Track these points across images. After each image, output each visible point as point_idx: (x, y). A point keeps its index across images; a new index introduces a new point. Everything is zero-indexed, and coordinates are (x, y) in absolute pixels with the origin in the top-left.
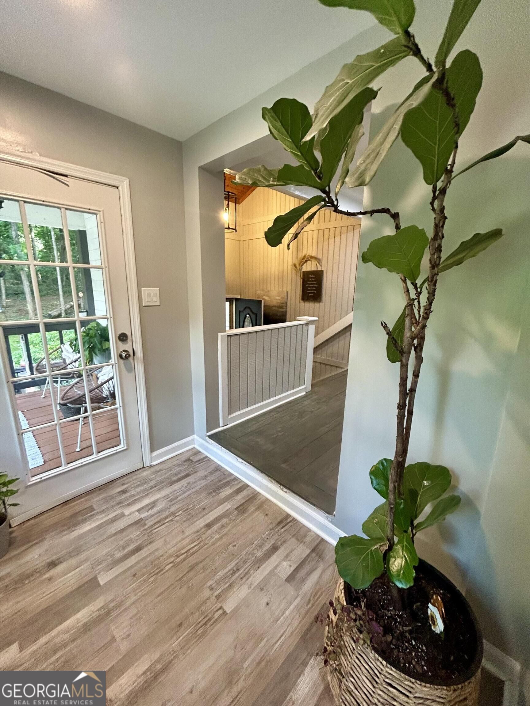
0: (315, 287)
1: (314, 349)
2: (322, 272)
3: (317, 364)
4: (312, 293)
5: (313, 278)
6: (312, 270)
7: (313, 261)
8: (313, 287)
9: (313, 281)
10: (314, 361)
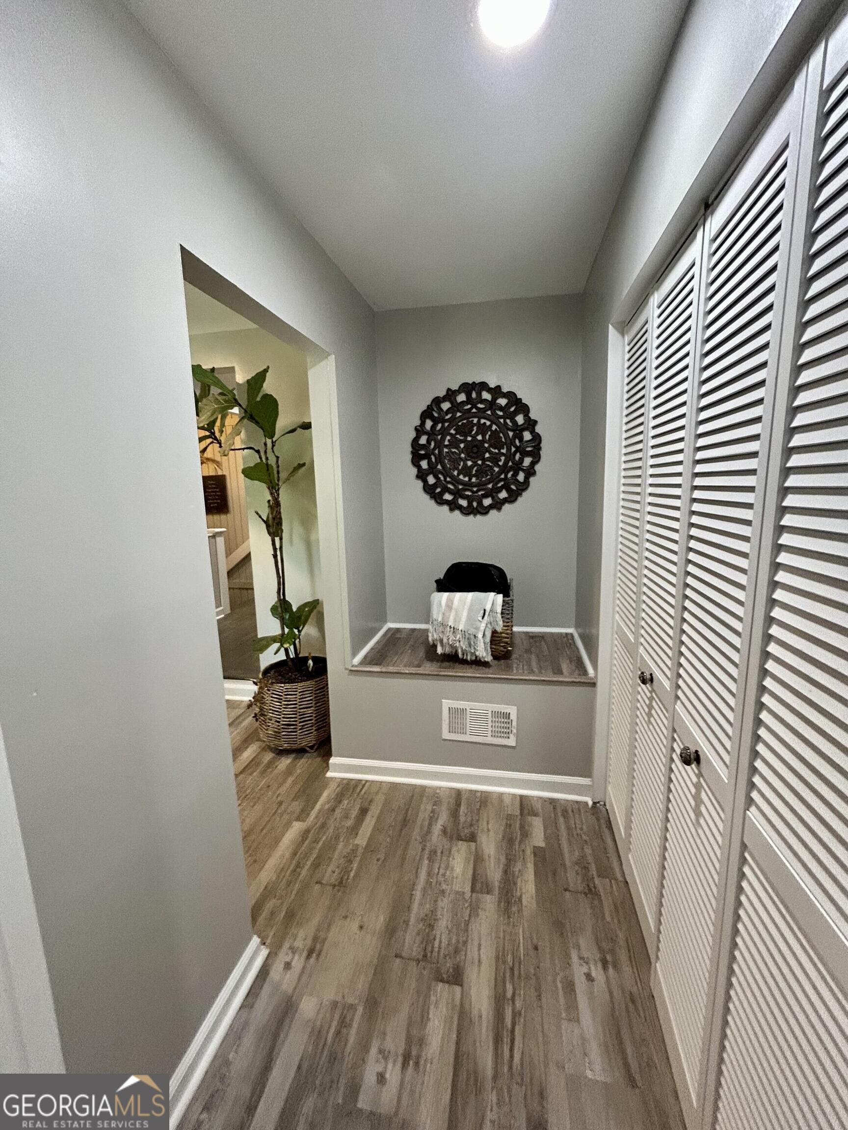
0: (217, 495)
1: (228, 573)
2: (223, 477)
3: (235, 591)
4: (215, 503)
5: (213, 484)
6: (211, 474)
7: (210, 463)
8: (214, 496)
9: (214, 488)
10: (229, 589)
